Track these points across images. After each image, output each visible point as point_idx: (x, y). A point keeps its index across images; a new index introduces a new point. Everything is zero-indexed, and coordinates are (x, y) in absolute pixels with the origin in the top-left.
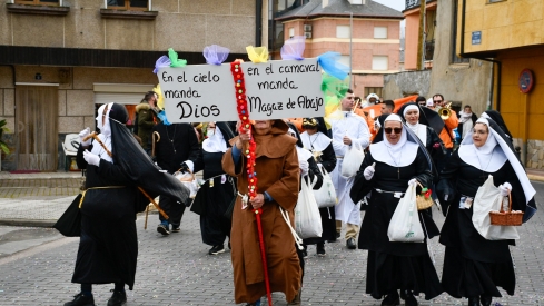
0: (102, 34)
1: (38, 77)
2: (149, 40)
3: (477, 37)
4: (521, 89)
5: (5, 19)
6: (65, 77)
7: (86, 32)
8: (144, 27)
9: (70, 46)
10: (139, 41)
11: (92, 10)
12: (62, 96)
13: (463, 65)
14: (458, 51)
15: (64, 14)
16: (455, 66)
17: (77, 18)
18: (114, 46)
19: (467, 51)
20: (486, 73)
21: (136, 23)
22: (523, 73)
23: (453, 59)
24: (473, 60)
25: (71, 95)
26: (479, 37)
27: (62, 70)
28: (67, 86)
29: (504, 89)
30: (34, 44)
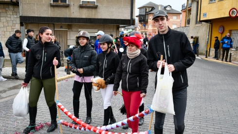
0: (80, 13)
1: (61, 27)
2: (95, 15)
3: (205, 15)
4: (219, 32)
5: (50, 8)
6: (70, 27)
7: (74, 12)
8: (94, 10)
9: (70, 17)
10: (92, 15)
11: (77, 5)
12: (68, 33)
13: (200, 25)
14: (198, 20)
15: (68, 6)
16: (197, 25)
17: (72, 8)
18: (84, 17)
19: (201, 19)
20: (207, 27)
21: (91, 9)
22: (220, 27)
23: (197, 22)
24: (203, 23)
25: (71, 33)
26: (206, 15)
27: (69, 25)
28: (70, 30)
29: (213, 32)
30: (58, 16)
